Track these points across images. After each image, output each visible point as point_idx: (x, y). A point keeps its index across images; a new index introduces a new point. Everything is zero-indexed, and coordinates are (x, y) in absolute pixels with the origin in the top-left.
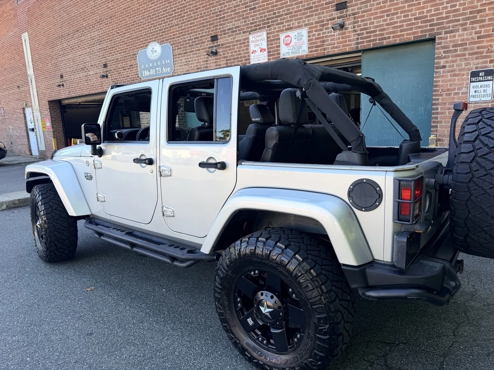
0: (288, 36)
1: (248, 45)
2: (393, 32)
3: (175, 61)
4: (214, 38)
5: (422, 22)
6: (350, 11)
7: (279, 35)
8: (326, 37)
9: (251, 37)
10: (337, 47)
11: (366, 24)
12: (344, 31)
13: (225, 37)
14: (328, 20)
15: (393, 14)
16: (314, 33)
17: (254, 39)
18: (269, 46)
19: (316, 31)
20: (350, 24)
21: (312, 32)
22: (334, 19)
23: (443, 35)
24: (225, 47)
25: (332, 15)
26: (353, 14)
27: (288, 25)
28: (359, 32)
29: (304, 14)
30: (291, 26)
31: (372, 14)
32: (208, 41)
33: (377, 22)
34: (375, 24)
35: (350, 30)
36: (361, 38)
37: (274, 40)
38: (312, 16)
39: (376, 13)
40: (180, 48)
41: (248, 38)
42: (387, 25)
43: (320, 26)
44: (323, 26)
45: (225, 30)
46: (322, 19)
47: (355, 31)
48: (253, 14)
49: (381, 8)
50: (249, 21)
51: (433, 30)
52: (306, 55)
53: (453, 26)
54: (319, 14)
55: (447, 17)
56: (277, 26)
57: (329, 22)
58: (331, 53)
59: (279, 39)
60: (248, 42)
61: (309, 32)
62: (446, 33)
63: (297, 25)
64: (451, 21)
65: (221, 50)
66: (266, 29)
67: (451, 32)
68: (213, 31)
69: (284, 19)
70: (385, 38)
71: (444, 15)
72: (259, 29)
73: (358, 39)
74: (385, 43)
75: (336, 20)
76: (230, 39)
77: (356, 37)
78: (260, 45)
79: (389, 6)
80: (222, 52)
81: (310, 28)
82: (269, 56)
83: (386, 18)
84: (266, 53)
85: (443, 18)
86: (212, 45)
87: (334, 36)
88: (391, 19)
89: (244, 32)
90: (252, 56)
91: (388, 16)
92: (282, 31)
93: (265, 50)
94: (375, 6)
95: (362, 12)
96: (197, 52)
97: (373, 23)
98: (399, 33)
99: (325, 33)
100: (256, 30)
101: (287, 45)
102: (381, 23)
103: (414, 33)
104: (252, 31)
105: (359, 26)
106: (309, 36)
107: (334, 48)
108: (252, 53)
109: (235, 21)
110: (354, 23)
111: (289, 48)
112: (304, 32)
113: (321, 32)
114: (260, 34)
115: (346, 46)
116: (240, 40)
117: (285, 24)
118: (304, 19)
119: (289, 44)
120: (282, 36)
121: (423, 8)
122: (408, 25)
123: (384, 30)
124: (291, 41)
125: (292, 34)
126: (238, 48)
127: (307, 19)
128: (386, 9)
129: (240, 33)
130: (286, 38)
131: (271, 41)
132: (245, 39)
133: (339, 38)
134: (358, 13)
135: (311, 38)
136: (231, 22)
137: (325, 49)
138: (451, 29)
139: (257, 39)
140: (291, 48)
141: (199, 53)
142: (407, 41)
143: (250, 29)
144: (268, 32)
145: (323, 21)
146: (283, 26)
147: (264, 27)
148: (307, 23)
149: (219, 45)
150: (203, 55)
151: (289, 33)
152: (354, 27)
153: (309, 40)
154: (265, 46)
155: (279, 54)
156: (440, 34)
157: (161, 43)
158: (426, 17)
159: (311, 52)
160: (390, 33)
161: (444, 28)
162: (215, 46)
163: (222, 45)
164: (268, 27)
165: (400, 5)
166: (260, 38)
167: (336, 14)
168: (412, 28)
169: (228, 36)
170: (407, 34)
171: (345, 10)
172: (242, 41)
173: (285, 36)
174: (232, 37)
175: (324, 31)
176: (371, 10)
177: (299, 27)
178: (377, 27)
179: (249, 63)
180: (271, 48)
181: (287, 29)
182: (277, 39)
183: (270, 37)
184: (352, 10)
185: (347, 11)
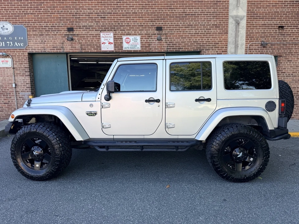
0: (128, 38)
1: (100, 39)
2: (184, 46)
3: (30, 39)
4: (70, 30)
5: (196, 44)
6: (164, 32)
7: (122, 36)
8: (151, 43)
9: (102, 34)
10: (157, 49)
11: (172, 40)
12: (161, 41)
13: (80, 31)
14: (152, 34)
15: (184, 38)
16: (144, 39)
17: (104, 36)
18: (115, 42)
19: (145, 38)
20: (164, 39)
21: (143, 38)
22: (155, 34)
23: (205, 51)
24: (80, 37)
25: (154, 32)
26: (166, 34)
27: (128, 32)
28: (168, 43)
29: (138, 28)
30: (130, 33)
31: (174, 36)
32: (64, 31)
33: (177, 40)
34: (176, 41)
35: (164, 41)
36: (169, 47)
37: (118, 39)
38: (143, 30)
39: (177, 36)
40: (35, 31)
41: (99, 34)
42: (181, 42)
43: (148, 36)
44: (150, 36)
45: (80, 26)
46: (149, 33)
47: (166, 42)
48: (103, 21)
49: (179, 34)
50: (100, 24)
51: (201, 48)
52: (140, 51)
53: (208, 48)
54: (147, 30)
55: (206, 44)
56: (120, 31)
57: (153, 35)
58: (154, 51)
59: (122, 39)
60: (99, 37)
61: (141, 38)
62: (206, 50)
63: (133, 33)
64: (207, 46)
65: (76, 38)
66: (113, 31)
67: (208, 50)
68: (68, 24)
69: (125, 28)
70: (181, 48)
71: (205, 43)
72: (108, 30)
73: (168, 46)
74: (181, 50)
75: (156, 35)
76: (84, 32)
77: (167, 45)
78: (109, 39)
79: (182, 34)
80: (78, 39)
81: (142, 36)
82: (115, 47)
83: (181, 39)
84: (113, 45)
85: (204, 44)
86: (68, 33)
87: (155, 43)
88: (183, 40)
89: (95, 30)
90: (102, 45)
91: (182, 38)
92: (124, 34)
93: (112, 43)
94: (176, 33)
95: (170, 34)
96: (54, 36)
97: (175, 40)
98: (187, 47)
99: (150, 40)
100: (105, 30)
101: (127, 43)
102: (179, 41)
103: (193, 48)
104: (102, 30)
105: (168, 40)
106: (141, 41)
107: (155, 49)
108: (103, 44)
109: (89, 22)
110: (166, 38)
111: (129, 45)
112: (138, 38)
113: (148, 40)
114: (108, 33)
115: (162, 49)
116: (93, 35)
117: (126, 31)
118: (138, 31)
119: (129, 43)
120: (124, 38)
121: (197, 38)
122: (191, 44)
123: (180, 44)
124: (130, 41)
125: (131, 38)
126: (91, 39)
127: (140, 31)
128: (181, 35)
129: (93, 30)
130: (127, 39)
131: (116, 39)
132: (97, 35)
133: (158, 45)
134: (168, 34)
135: (142, 42)
136: (85, 22)
137: (150, 49)
138: (207, 49)
139: (106, 36)
140: (130, 45)
141: (56, 37)
142: (190, 51)
143: (101, 29)
144: (114, 33)
145: (149, 34)
146: (125, 32)
147: (112, 30)
148: (140, 33)
149: (75, 35)
150: (59, 39)
151: (128, 37)
152: (166, 40)
153: (141, 43)
154: (112, 40)
155: (122, 47)
156: (204, 50)
157: (13, 24)
158: (198, 42)
159: (142, 49)
160: (183, 46)
161: (205, 48)
162: (71, 35)
163: (77, 35)
164: (114, 30)
165: (187, 35)
166: (108, 36)
167: (156, 32)
168: (192, 46)
169: (83, 30)
170: (190, 48)
171: (161, 31)
172: (94, 35)
173: (126, 38)
174: (86, 32)
175: (150, 39)
176: (174, 34)
177: (135, 34)
178: (177, 42)
179: (100, 49)
180: (117, 43)
181: (127, 34)
182: (120, 39)
183: (116, 37)
184: (165, 32)
185: (162, 32)
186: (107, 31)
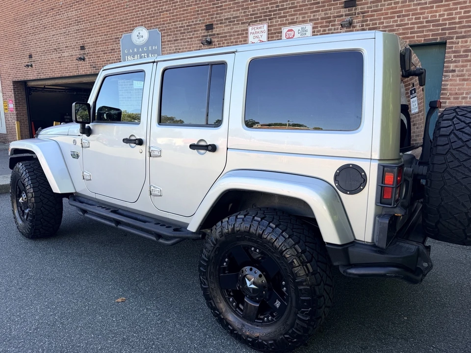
0: (291, 30)
1: (247, 37)
2: (404, 34)
3: (164, 48)
4: (209, 27)
5: (433, 26)
6: (359, 9)
7: (281, 28)
9: (250, 28)
11: (376, 24)
12: (351, 29)
13: (221, 27)
14: (334, 17)
15: (404, 16)
16: (319, 29)
17: (253, 31)
18: (270, 39)
19: (321, 27)
20: (359, 23)
21: (317, 27)
22: (342, 16)
23: (454, 40)
24: (221, 37)
25: (340, 12)
26: (363, 13)
27: (291, 19)
29: (309, 9)
30: (295, 20)
31: (382, 14)
32: (202, 30)
33: (387, 22)
34: (385, 25)
35: (358, 28)
37: (275, 33)
38: (318, 11)
39: (387, 14)
40: (170, 35)
41: (247, 30)
42: (397, 26)
43: (326, 22)
44: (330, 22)
45: (222, 20)
46: (329, 15)
47: (363, 30)
48: (253, 5)
49: (392, 8)
50: (249, 12)
51: (445, 34)
53: (465, 32)
54: (326, 10)
55: (460, 23)
56: (279, 20)
57: (337, 19)
59: (281, 32)
60: (247, 33)
61: (313, 28)
62: (457, 38)
63: (301, 19)
64: (464, 27)
65: (216, 40)
66: (268, 21)
67: (463, 37)
68: (208, 19)
69: (288, 12)
71: (457, 20)
72: (260, 21)
75: (344, 17)
76: (226, 29)
78: (260, 37)
79: (400, 7)
80: (218, 41)
81: (315, 24)
83: (396, 19)
85: (455, 23)
86: (206, 34)
88: (401, 21)
89: (242, 23)
91: (398, 17)
92: (284, 24)
94: (386, 7)
95: (372, 11)
96: (189, 40)
97: (383, 23)
98: (409, 35)
99: (331, 29)
100: (256, 21)
102: (391, 24)
103: (425, 36)
104: (251, 22)
105: (367, 25)
106: (314, 32)
109: (234, 11)
110: (363, 21)
112: (309, 27)
113: (327, 29)
114: (260, 26)
116: (238, 31)
117: (288, 18)
118: (309, 14)
120: (285, 30)
121: (436, 11)
122: (418, 28)
123: (394, 31)
125: (296, 28)
127: (312, 15)
128: (397, 10)
129: (238, 24)
131: (272, 33)
132: (244, 30)
134: (368, 12)
136: (229, 12)
138: (463, 34)
139: (257, 30)
141: (191, 41)
142: (417, 43)
143: (249, 21)
144: (270, 24)
145: (329, 17)
146: (286, 20)
147: (266, 20)
148: (312, 18)
149: (214, 35)
150: (195, 44)
151: (292, 27)
152: (362, 26)
154: (264, 37)
156: (452, 38)
157: (148, 28)
158: (439, 20)
160: (400, 34)
161: (456, 33)
162: (210, 35)
163: (218, 34)
164: (270, 19)
165: (413, 7)
166: (260, 30)
167: (344, 11)
168: (423, 31)
169: (225, 26)
170: (418, 37)
171: (354, 8)
172: (240, 32)
173: (287, 30)
174: (229, 27)
175: (330, 27)
176: (381, 10)
177: (304, 22)
178: (386, 27)
181: (290, 23)
182: (279, 33)
183: (271, 30)
184: (361, 9)
185: (356, 9)
186: (258, 22)
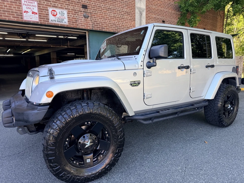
0: (55, 11)
1: (21, 6)
5: (115, 26)
7: (47, 8)
8: (78, 19)
9: (23, 1)
10: (83, 26)
11: (96, 20)
12: (86, 19)
14: (78, 11)
15: (106, 19)
16: (71, 15)
17: (26, 3)
18: (40, 12)
19: (72, 14)
21: (70, 13)
22: (81, 11)
25: (80, 9)
26: (90, 13)
27: (54, 4)
28: (93, 22)
29: (64, 2)
30: (56, 6)
31: (98, 16)
35: (89, 19)
36: (94, 25)
37: (44, 10)
38: (70, 5)
41: (20, 1)
43: (74, 12)
44: (76, 13)
46: (75, 9)
47: (91, 21)
49: (101, 15)
51: (118, 30)
52: (67, 25)
54: (74, 6)
56: (46, 2)
58: (81, 28)
59: (48, 10)
60: (20, 3)
61: (68, 13)
63: (60, 6)
64: (123, 28)
70: (103, 28)
71: (121, 26)
73: (93, 25)
74: (104, 30)
75: (82, 12)
77: (92, 24)
78: (32, 9)
81: (68, 11)
82: (40, 18)
83: (103, 20)
84: (37, 16)
87: (82, 20)
88: (105, 21)
90: (24, 14)
92: (50, 6)
93: (36, 13)
94: (99, 13)
95: (94, 13)
97: (99, 20)
98: (108, 28)
99: (77, 17)
101: (53, 15)
103: (113, 29)
105: (93, 19)
106: (68, 15)
107: (82, 25)
108: (25, 12)
110: (91, 17)
111: (56, 18)
112: (65, 12)
113: (75, 16)
114: (31, 2)
115: (88, 26)
117: (51, 3)
118: (64, 5)
119: (55, 16)
120: (50, 9)
121: (115, 21)
122: (111, 25)
123: (103, 24)
124: (57, 14)
125: (58, 11)
126: (8, 4)
127: (66, 6)
128: (103, 16)
130: (53, 12)
131: (41, 9)
133: (84, 22)
134: (92, 13)
135: (69, 16)
137: (77, 25)
139: (29, 4)
140: (57, 18)
144: (39, 3)
148: (66, 7)
151: (54, 9)
152: (91, 19)
153: (68, 18)
154: (36, 10)
155: (49, 19)
158: (116, 24)
159: (70, 24)
160: (105, 26)
161: (121, 30)
165: (108, 17)
166: (31, 4)
167: (82, 9)
168: (112, 27)
170: (111, 29)
175: (77, 15)
176: (97, 14)
177: (62, 8)
178: (100, 22)
179: (22, 18)
180: (42, 14)
181: (53, 6)
182: (46, 10)
183: (40, 7)
184: (90, 11)
185: (87, 10)
